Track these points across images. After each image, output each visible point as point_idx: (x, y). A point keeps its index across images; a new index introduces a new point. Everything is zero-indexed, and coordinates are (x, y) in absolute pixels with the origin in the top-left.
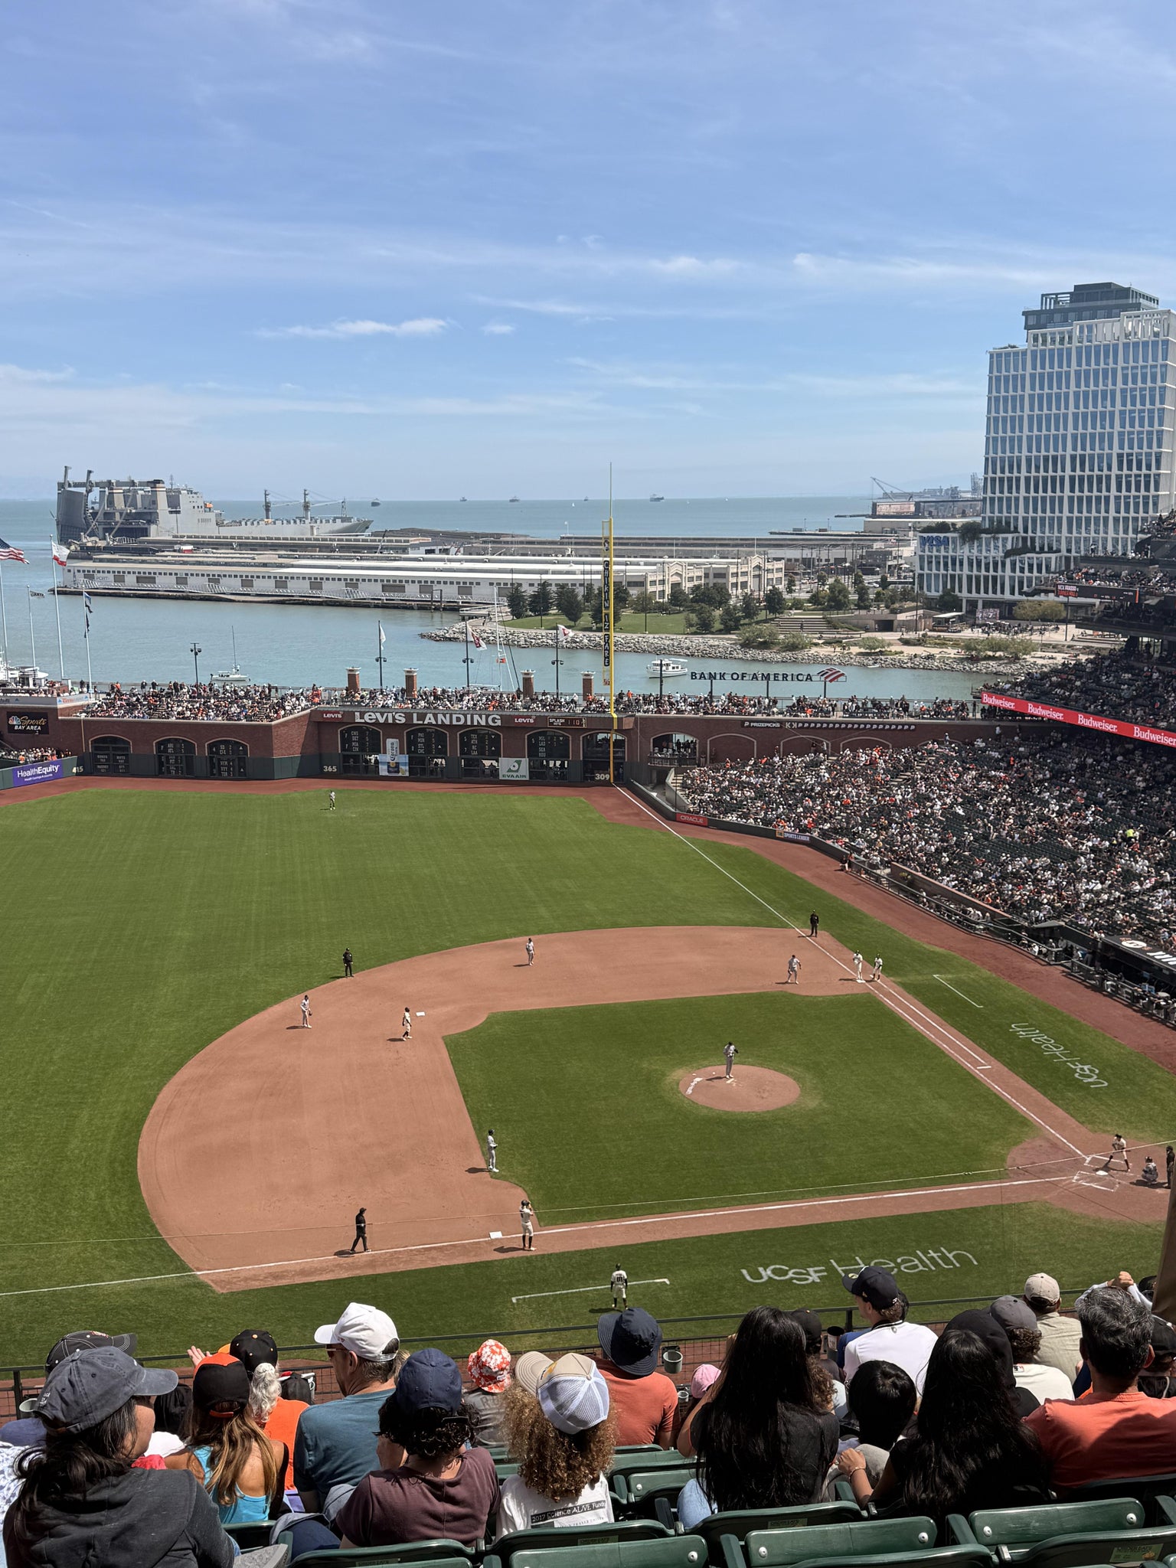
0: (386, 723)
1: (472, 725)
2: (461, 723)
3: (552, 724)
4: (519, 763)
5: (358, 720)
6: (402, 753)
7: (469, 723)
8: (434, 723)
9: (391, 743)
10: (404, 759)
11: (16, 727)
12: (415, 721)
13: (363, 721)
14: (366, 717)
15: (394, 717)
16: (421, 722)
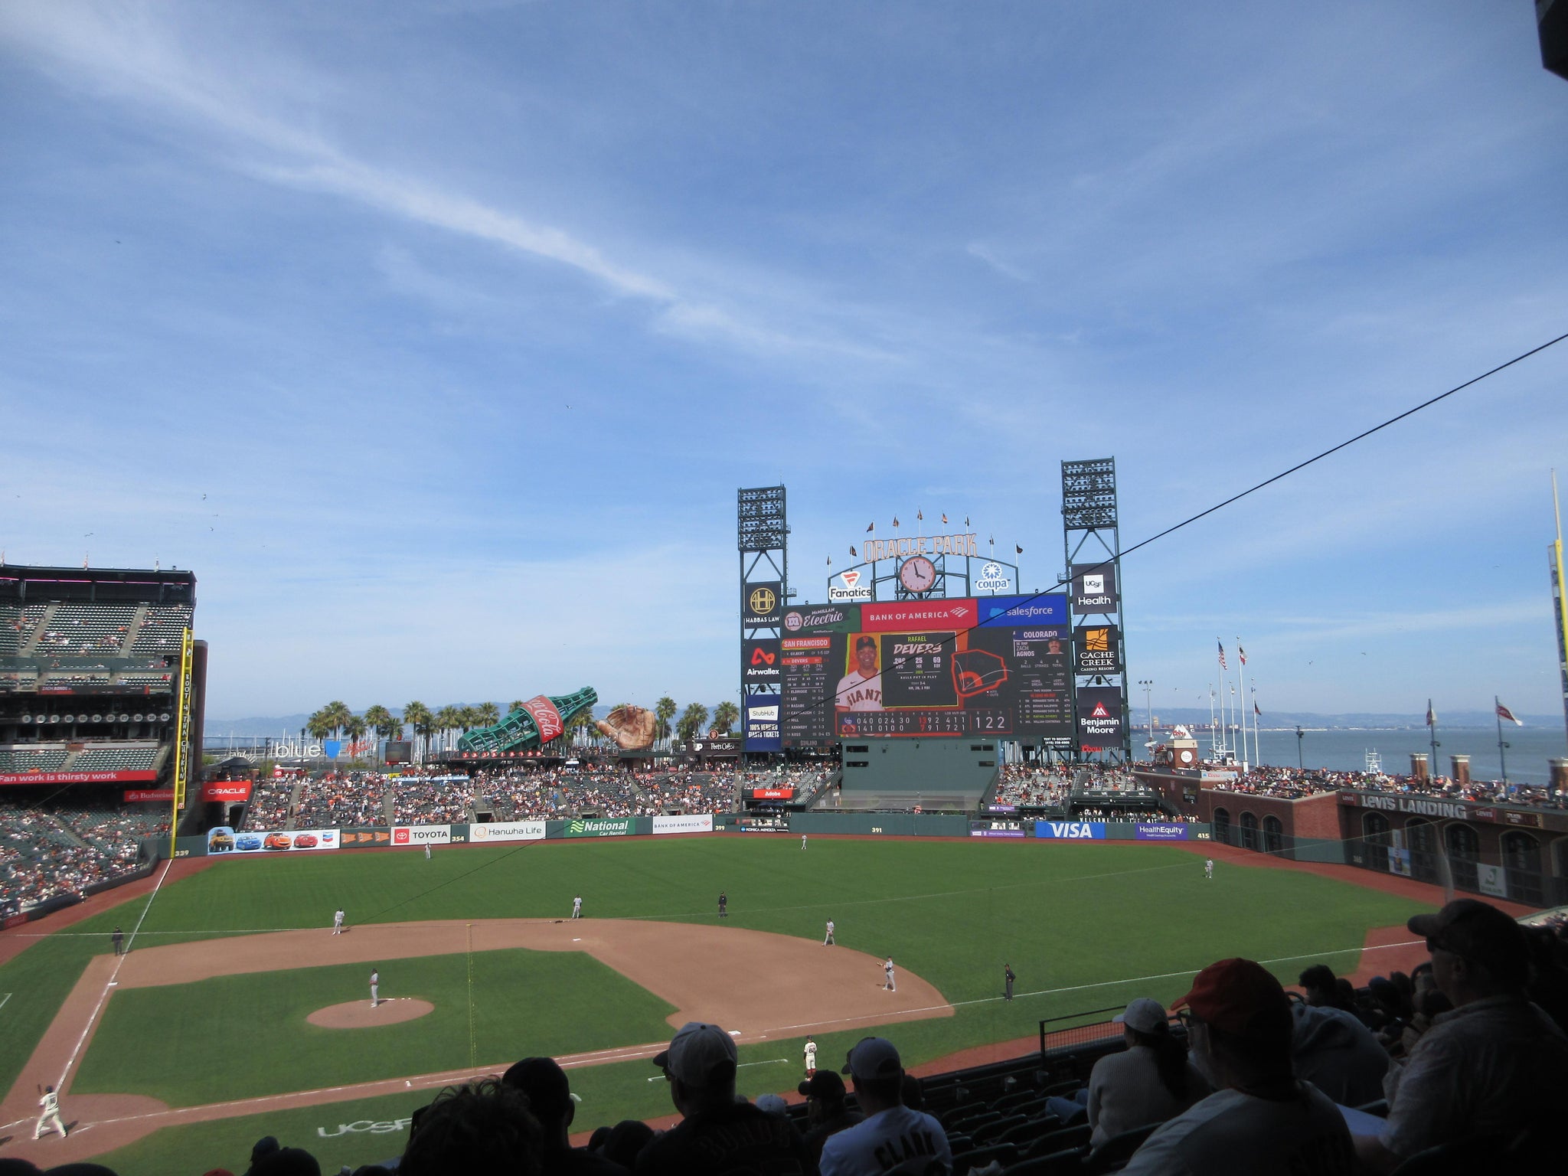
0: (1382, 810)
1: (1443, 817)
2: (1434, 813)
3: (1509, 820)
4: (1494, 871)
5: (1364, 805)
6: (1404, 847)
7: (1440, 814)
8: (1415, 811)
9: (1396, 833)
10: (1405, 855)
11: (1187, 797)
12: (1402, 809)
13: (1366, 806)
14: (1369, 802)
15: (1387, 805)
16: (1405, 810)
